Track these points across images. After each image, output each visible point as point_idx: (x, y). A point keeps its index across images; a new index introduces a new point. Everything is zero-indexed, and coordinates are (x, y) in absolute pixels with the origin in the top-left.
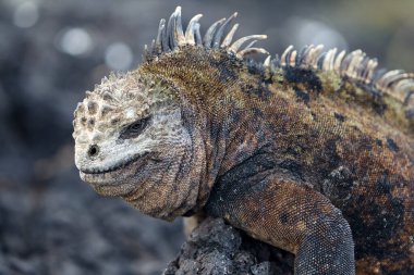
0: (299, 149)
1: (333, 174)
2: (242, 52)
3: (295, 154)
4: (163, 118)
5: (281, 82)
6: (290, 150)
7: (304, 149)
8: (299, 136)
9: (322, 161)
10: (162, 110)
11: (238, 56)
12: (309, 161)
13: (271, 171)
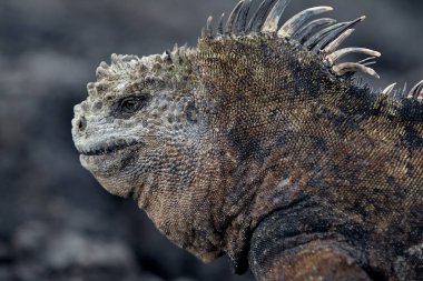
0: (372, 208)
1: (411, 251)
2: (342, 65)
3: (365, 215)
4: (163, 103)
5: (391, 117)
6: (357, 207)
7: (378, 210)
8: (376, 190)
9: (401, 230)
10: (166, 92)
11: (335, 69)
12: (382, 227)
13: (320, 235)
